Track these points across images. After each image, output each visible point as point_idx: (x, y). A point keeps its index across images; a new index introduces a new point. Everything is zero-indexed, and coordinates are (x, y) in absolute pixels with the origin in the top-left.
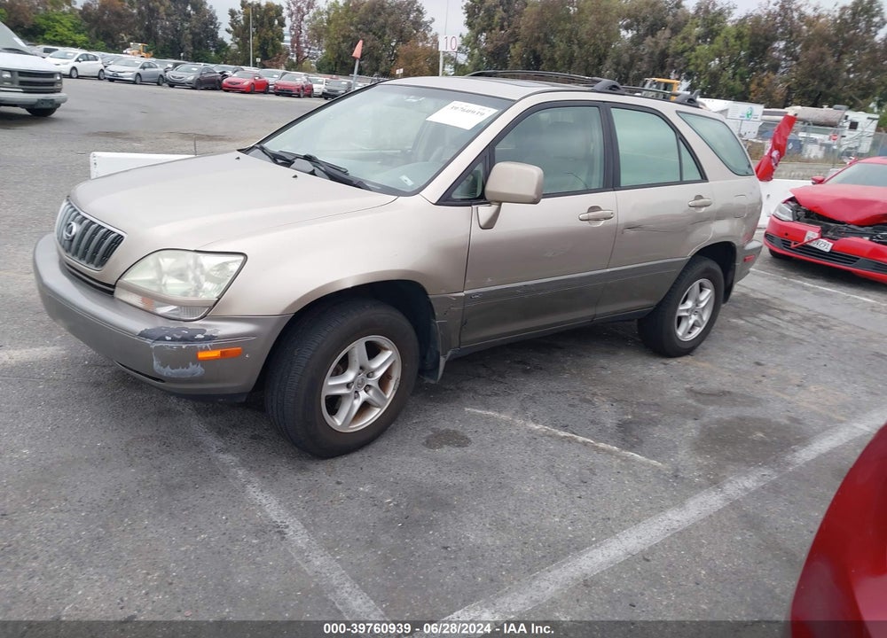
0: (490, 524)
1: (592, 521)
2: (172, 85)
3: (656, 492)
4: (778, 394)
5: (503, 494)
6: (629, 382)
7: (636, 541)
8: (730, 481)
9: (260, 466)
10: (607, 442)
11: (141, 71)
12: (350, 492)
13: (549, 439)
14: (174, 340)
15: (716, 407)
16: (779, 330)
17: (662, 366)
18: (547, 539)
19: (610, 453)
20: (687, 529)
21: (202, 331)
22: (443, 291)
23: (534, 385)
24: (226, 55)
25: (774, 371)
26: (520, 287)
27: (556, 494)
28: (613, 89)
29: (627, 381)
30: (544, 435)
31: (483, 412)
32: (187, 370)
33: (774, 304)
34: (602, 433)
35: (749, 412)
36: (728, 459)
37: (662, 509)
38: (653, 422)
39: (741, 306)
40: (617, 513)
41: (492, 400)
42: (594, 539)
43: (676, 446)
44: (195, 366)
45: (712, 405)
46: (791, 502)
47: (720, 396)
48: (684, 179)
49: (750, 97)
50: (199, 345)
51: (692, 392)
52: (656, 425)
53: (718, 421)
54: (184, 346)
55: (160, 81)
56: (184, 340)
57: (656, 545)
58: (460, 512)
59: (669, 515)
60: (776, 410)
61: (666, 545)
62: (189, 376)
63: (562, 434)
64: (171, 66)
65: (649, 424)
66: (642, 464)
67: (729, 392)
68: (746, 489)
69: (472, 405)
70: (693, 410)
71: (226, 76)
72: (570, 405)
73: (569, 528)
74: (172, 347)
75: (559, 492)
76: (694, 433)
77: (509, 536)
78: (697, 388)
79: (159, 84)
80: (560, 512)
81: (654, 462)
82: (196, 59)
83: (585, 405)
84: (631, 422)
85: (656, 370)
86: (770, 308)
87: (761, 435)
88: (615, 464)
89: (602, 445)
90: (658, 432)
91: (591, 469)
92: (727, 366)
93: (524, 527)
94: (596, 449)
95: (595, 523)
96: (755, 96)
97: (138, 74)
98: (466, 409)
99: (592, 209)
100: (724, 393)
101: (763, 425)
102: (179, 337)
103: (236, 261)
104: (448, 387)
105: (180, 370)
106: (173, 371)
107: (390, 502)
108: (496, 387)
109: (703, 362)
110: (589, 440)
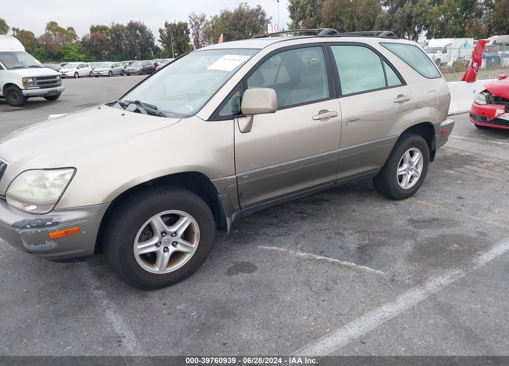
0: (258, 325)
1: (329, 317)
2: (129, 74)
3: (377, 293)
4: (471, 216)
5: (272, 303)
6: (370, 218)
7: (357, 329)
8: (430, 281)
9: (118, 297)
10: (348, 261)
11: (112, 69)
12: (170, 310)
13: (310, 262)
14: (32, 227)
15: (427, 230)
16: (477, 174)
17: (394, 206)
18: (296, 333)
19: (349, 268)
20: (395, 318)
21: (50, 220)
22: (220, 176)
23: (306, 227)
24: (160, 54)
25: (470, 202)
26: (277, 167)
27: (307, 300)
28: (332, 34)
29: (369, 218)
30: (307, 259)
31: (269, 248)
32: (45, 245)
33: (476, 158)
34: (347, 255)
35: (449, 231)
36: (431, 264)
37: (379, 305)
38: (382, 244)
39: (453, 161)
40: (347, 309)
41: (276, 239)
42: (328, 330)
43: (395, 259)
44: (50, 242)
45: (423, 229)
46: (473, 292)
47: (431, 222)
48: (389, 86)
49: (466, 34)
50: (49, 229)
51: (412, 221)
52: (384, 245)
53: (427, 239)
54: (39, 231)
55: (122, 73)
56: (39, 226)
57: (371, 331)
58: (240, 318)
59: (384, 308)
60: (468, 227)
61: (379, 331)
62: (47, 249)
63: (319, 257)
64: (128, 64)
65: (379, 245)
66: (370, 273)
67: (437, 219)
68: (441, 285)
69: (263, 244)
70: (410, 233)
71: (158, 65)
72: (328, 238)
73: (312, 323)
74: (31, 232)
75: (310, 298)
76: (410, 249)
77: (270, 332)
78: (415, 218)
79: (122, 75)
80: (308, 312)
81: (379, 272)
82: (143, 58)
83: (338, 237)
84: (367, 246)
85: (389, 209)
86: (473, 160)
87: (456, 246)
88: (351, 276)
89: (344, 263)
90: (385, 250)
91: (334, 280)
92: (438, 201)
93: (281, 325)
94: (340, 266)
95: (331, 318)
96: (468, 33)
97: (110, 71)
98: (259, 247)
99: (321, 112)
100: (434, 220)
101: (458, 239)
102: (35, 225)
103: (68, 173)
104: (249, 233)
105: (40, 245)
106: (36, 247)
107: (195, 315)
108: (281, 230)
109: (422, 200)
110: (336, 260)
